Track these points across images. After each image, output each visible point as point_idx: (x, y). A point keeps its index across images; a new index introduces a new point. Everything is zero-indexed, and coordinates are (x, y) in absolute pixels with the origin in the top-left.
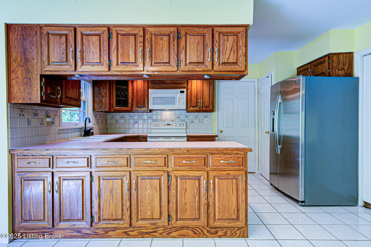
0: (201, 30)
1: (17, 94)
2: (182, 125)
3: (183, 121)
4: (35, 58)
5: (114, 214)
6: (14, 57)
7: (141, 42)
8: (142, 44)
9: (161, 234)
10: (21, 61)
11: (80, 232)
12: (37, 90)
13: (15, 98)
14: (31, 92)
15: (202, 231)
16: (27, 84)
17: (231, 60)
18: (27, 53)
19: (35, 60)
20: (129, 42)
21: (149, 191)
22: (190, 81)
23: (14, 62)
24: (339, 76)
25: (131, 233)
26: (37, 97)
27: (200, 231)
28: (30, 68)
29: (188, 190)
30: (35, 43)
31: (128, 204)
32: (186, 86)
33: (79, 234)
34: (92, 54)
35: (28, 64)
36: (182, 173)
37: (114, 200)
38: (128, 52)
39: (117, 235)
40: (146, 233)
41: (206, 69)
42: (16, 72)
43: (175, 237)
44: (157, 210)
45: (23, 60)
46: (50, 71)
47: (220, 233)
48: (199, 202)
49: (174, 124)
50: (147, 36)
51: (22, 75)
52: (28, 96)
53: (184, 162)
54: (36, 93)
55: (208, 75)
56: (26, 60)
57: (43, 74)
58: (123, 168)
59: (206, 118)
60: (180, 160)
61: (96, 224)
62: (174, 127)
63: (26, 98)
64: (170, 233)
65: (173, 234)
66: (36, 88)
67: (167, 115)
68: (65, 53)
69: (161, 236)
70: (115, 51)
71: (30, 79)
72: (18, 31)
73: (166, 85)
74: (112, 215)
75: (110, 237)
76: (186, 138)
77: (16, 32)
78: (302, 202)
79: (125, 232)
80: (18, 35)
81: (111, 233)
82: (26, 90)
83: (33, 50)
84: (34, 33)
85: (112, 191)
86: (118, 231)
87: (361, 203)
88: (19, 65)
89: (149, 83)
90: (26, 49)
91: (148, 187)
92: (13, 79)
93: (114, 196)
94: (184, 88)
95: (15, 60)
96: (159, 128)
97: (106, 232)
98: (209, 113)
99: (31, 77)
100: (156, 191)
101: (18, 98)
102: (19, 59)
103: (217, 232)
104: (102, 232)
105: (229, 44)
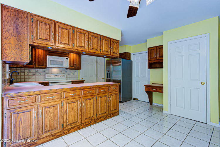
0: (107, 39)
1: (9, 55)
2: (64, 76)
3: (64, 74)
4: (26, 33)
5: (74, 120)
6: (7, 28)
7: (87, 38)
8: (87, 39)
9: (93, 123)
10: (14, 32)
11: (54, 136)
12: (27, 54)
13: (7, 57)
14: (22, 55)
15: (107, 117)
16: (18, 48)
17: (115, 52)
18: (19, 28)
19: (26, 35)
20: (82, 37)
21: (89, 105)
22: (70, 54)
23: (7, 32)
24: (128, 60)
25: (81, 127)
26: (27, 58)
27: (106, 117)
28: (21, 39)
29: (103, 102)
30: (26, 23)
31: (80, 113)
32: (68, 56)
33: (54, 137)
34: (64, 39)
35: (20, 36)
36: (101, 95)
37: (74, 113)
38: (82, 41)
39: (74, 130)
40: (87, 125)
41: (109, 54)
42: (8, 39)
43: (98, 123)
44: (92, 113)
45: (15, 32)
46: (37, 43)
47: (112, 116)
48: (106, 105)
49: (59, 76)
50: (89, 36)
51: (14, 42)
52: (19, 57)
53: (102, 90)
54: (26, 55)
55: (106, 56)
56: (18, 33)
57: (32, 44)
58: (78, 97)
59: (75, 73)
60: (100, 90)
61: (65, 127)
62: (60, 77)
63: (17, 58)
64: (96, 121)
65: (97, 121)
66: (26, 52)
67: (55, 70)
68: (48, 35)
69: (93, 124)
70: (76, 40)
71: (21, 46)
72: (11, 11)
73: (57, 54)
74: (73, 121)
75: (71, 132)
76: (71, 82)
77: (10, 12)
78: (122, 101)
79: (78, 127)
80: (11, 14)
81: (72, 130)
82: (17, 53)
83: (24, 28)
84: (25, 17)
85: (73, 109)
86: (75, 128)
87: (133, 99)
88: (12, 35)
89: (47, 52)
90: (18, 25)
91: (89, 103)
92: (5, 44)
93: (74, 111)
94: (67, 57)
95: (8, 31)
96: (51, 77)
97: (69, 131)
98: (77, 70)
99: (22, 45)
100: (92, 104)
101: (10, 58)
102: (12, 31)
103: (111, 116)
104: (67, 132)
105: (115, 46)
